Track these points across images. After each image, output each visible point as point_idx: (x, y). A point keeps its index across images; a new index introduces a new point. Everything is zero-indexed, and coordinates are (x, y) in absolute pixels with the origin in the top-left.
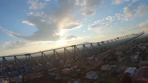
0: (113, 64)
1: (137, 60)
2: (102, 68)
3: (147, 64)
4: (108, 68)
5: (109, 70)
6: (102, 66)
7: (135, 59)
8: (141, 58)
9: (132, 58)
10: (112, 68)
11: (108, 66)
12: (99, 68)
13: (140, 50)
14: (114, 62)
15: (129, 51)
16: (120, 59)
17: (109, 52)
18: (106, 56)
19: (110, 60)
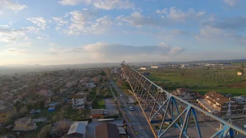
0: (37, 116)
1: (83, 107)
3: (104, 114)
4: (29, 125)
5: (34, 130)
6: (16, 123)
7: (79, 106)
8: (91, 103)
9: (73, 103)
10: (38, 124)
11: (29, 121)
12: (11, 126)
14: (39, 111)
18: (20, 97)
19: (30, 107)
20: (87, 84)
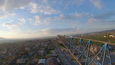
0: (25, 58)
1: (43, 53)
2: (17, 61)
3: (51, 56)
4: (22, 61)
5: (24, 63)
6: (17, 60)
7: (41, 53)
8: (46, 52)
9: (39, 52)
10: (26, 60)
11: (22, 59)
12: (15, 61)
13: (43, 46)
14: (25, 56)
15: (35, 47)
16: (30, 53)
17: (19, 48)
18: (17, 51)
19: (22, 55)
20: (44, 45)
